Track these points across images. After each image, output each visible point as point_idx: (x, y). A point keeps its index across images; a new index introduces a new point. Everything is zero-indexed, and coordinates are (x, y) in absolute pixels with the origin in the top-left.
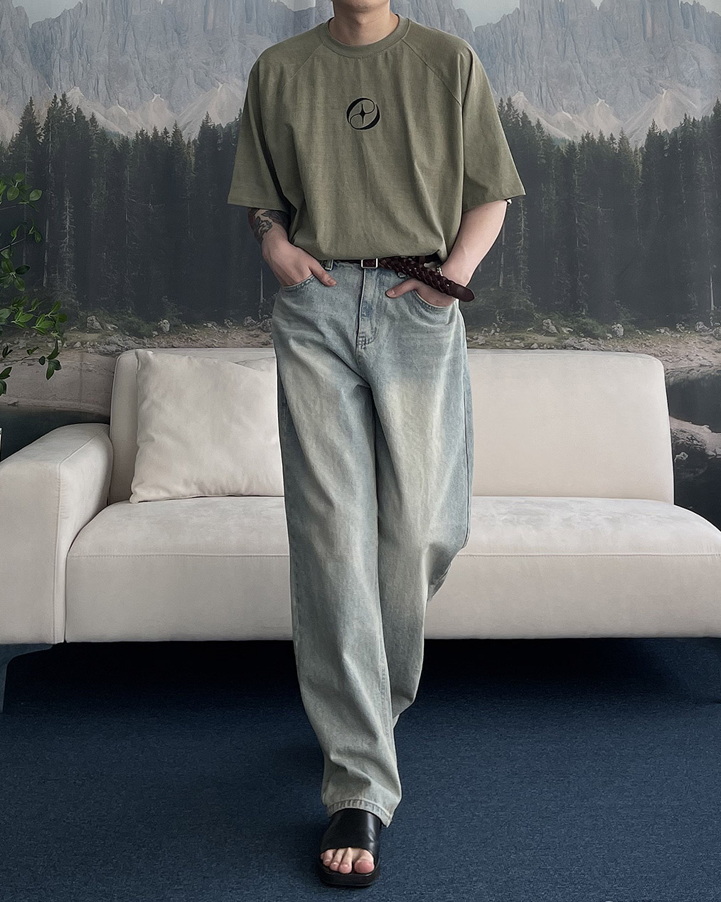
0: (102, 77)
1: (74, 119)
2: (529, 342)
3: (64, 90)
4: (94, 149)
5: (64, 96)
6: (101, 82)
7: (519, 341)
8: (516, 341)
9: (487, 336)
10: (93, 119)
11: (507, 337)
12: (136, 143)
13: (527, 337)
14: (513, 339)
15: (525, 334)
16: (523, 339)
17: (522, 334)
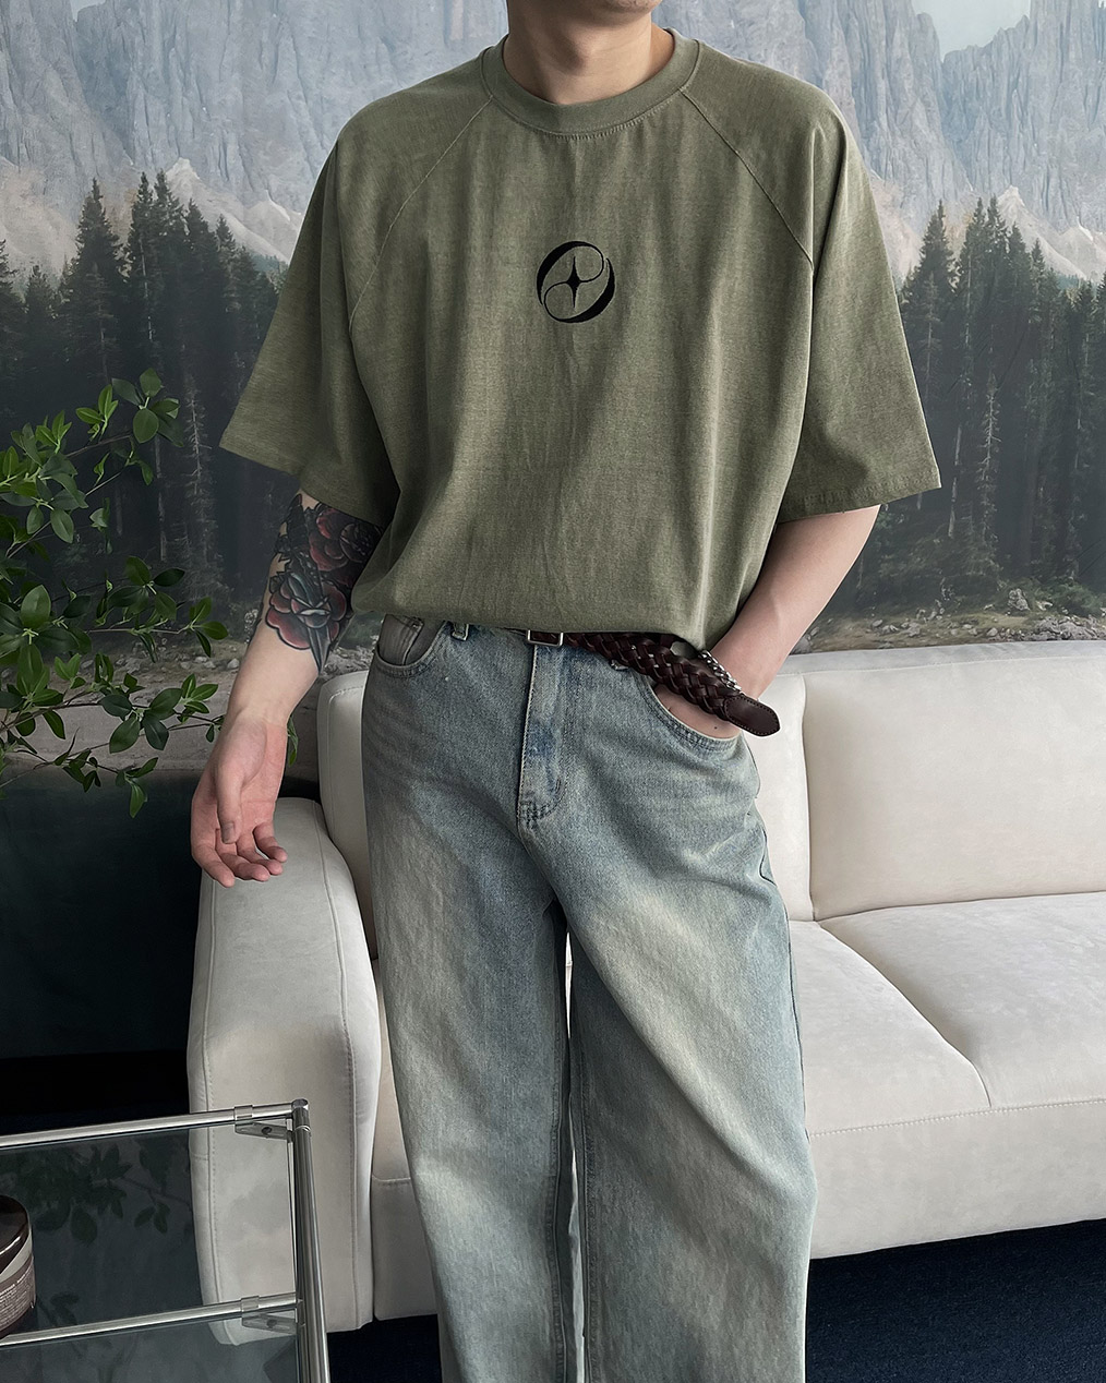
0: (232, 138)
1: (186, 229)
2: (984, 626)
3: (161, 164)
5: (161, 178)
6: (232, 148)
7: (970, 626)
8: (966, 626)
9: (923, 623)
10: (223, 230)
11: (953, 621)
13: (983, 619)
14: (961, 625)
15: (981, 615)
16: (976, 623)
17: (976, 615)
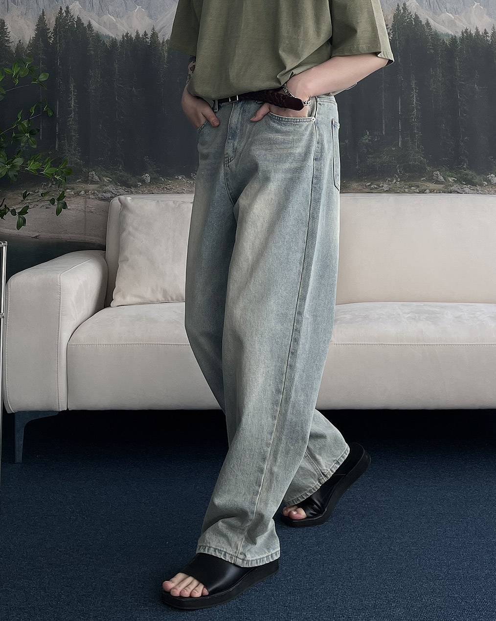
1: (75, 25)
2: (423, 188)
3: (68, 3)
4: (90, 47)
5: (67, 8)
7: (415, 188)
8: (413, 188)
9: (390, 185)
10: (90, 25)
11: (405, 185)
12: (122, 43)
13: (421, 185)
14: (410, 187)
15: (420, 183)
16: (418, 186)
17: (417, 183)
